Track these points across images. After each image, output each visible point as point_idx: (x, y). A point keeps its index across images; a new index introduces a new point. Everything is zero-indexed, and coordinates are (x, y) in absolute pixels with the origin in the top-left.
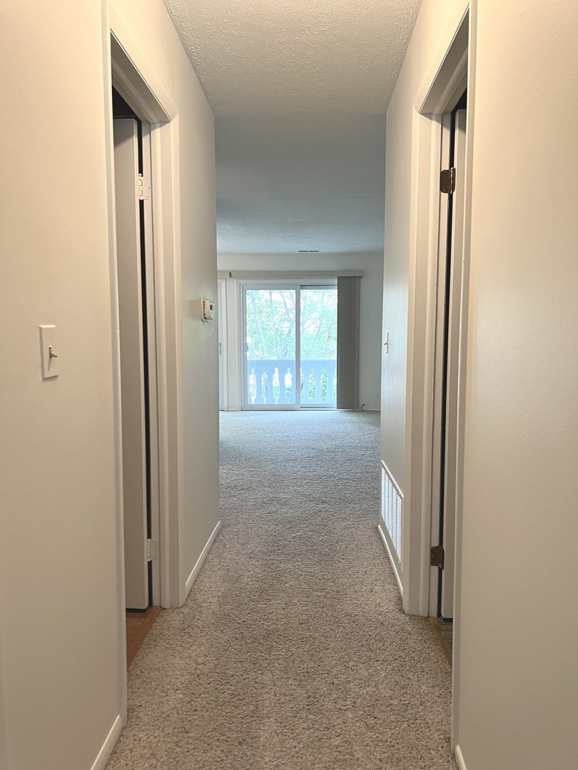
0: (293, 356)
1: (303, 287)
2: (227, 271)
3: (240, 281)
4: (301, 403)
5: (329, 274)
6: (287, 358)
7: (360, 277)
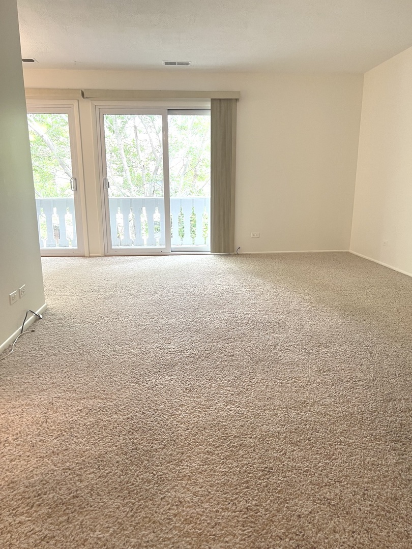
0: (160, 195)
1: (171, 111)
2: (79, 90)
3: (96, 103)
4: (172, 246)
5: (199, 95)
6: (155, 197)
7: (237, 100)
